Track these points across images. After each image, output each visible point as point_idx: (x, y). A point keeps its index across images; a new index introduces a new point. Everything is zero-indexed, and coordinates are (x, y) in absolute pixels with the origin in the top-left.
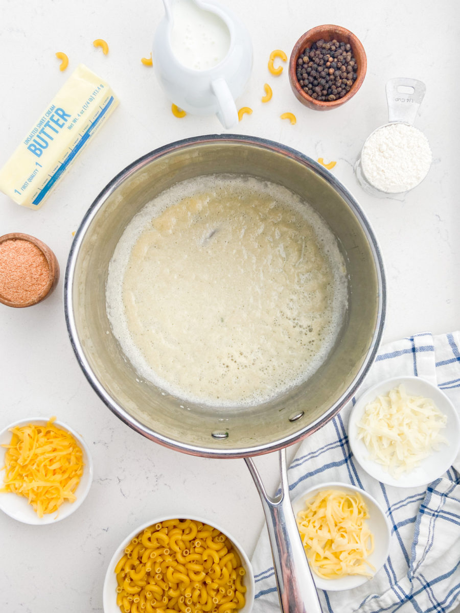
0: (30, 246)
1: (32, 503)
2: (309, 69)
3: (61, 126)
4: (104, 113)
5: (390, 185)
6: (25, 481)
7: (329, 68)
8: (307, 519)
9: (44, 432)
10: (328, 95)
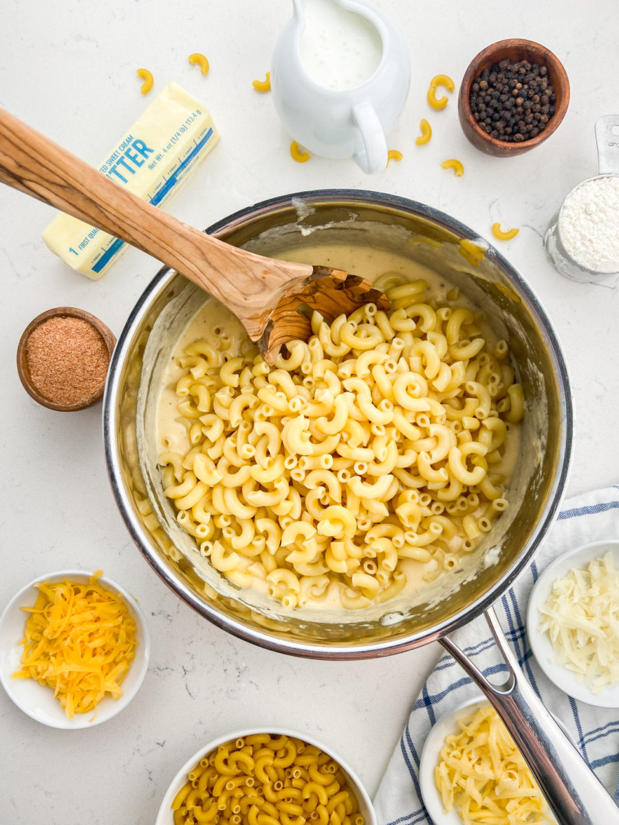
0: (85, 326)
1: (60, 697)
2: (488, 98)
3: (139, 165)
4: (198, 151)
5: (599, 261)
6: (52, 662)
7: (516, 97)
8: (460, 748)
9: (84, 591)
10: (513, 134)
